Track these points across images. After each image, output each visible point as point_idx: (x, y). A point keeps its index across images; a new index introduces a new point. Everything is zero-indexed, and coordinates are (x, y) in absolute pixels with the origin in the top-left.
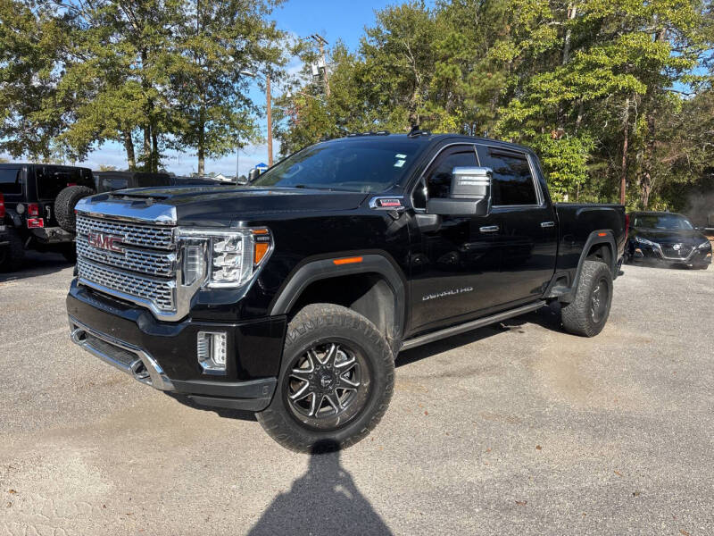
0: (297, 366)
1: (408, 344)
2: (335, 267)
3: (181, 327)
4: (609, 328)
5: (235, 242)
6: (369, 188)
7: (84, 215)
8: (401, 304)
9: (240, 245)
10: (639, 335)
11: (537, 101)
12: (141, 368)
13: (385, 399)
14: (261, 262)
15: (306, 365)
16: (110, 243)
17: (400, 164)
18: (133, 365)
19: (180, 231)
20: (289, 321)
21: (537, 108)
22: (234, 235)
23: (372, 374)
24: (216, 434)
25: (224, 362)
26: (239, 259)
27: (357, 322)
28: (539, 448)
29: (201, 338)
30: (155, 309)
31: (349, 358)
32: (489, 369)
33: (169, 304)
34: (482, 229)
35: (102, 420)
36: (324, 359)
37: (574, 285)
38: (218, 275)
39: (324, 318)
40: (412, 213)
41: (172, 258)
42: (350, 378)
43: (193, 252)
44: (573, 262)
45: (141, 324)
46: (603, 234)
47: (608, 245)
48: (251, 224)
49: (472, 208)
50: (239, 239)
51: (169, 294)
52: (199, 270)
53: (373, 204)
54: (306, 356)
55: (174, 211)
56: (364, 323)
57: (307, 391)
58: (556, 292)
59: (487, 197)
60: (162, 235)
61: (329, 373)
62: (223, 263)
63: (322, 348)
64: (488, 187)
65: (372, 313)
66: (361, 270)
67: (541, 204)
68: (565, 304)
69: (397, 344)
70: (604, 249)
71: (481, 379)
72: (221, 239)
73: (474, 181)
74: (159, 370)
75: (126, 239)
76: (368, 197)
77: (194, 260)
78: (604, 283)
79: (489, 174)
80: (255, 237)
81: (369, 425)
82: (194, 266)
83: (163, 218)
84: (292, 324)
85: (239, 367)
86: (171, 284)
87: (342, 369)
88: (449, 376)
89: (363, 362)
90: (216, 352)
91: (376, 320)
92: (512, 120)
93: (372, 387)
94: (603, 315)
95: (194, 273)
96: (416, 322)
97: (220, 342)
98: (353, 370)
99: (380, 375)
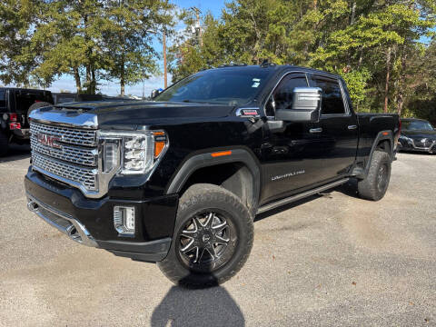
0: (185, 229)
1: (261, 210)
2: (213, 158)
3: (102, 203)
4: (388, 195)
5: (140, 141)
6: (235, 102)
7: (36, 121)
8: (258, 183)
9: (145, 143)
10: (408, 199)
11: (334, 48)
12: (74, 231)
13: (247, 251)
14: (159, 155)
15: (192, 227)
16: (52, 141)
17: (256, 85)
18: (68, 229)
19: (100, 133)
20: (180, 197)
21: (334, 53)
22: (140, 136)
23: (238, 233)
24: (129, 273)
25: (133, 228)
26: (143, 154)
27: (228, 197)
28: (353, 283)
29: (116, 210)
30: (84, 189)
31: (222, 221)
32: (312, 224)
33: (93, 186)
34: (311, 131)
35: (50, 263)
36: (204, 223)
37: (367, 167)
38: (128, 165)
39: (205, 195)
40: (265, 119)
41: (95, 152)
42: (222, 236)
43: (110, 149)
44: (367, 152)
45: (73, 200)
46: (386, 133)
47: (388, 140)
48: (152, 128)
49: (308, 116)
50: (143, 139)
51: (93, 179)
52: (115, 162)
53: (238, 113)
54: (192, 220)
55: (96, 118)
56: (232, 197)
57: (192, 245)
58: (356, 172)
59: (318, 108)
60: (88, 136)
61: (208, 232)
62: (132, 157)
63: (203, 215)
64: (319, 101)
65: (237, 190)
66: (231, 160)
67: (347, 113)
68: (360, 180)
69: (254, 210)
70: (386, 143)
71: (307, 231)
72: (131, 139)
73: (309, 97)
74: (87, 233)
75: (63, 138)
76: (235, 109)
77: (111, 154)
78: (386, 166)
79: (319, 92)
80: (155, 137)
81: (236, 268)
82: (111, 159)
83: (89, 124)
84: (182, 199)
85: (144, 232)
86: (95, 172)
87: (217, 230)
88: (286, 229)
89: (232, 225)
90: (127, 220)
91: (240, 195)
92: (318, 60)
93: (238, 242)
94: (384, 187)
95: (111, 163)
96: (267, 194)
97: (130, 213)
98: (224, 230)
99: (244, 234)
